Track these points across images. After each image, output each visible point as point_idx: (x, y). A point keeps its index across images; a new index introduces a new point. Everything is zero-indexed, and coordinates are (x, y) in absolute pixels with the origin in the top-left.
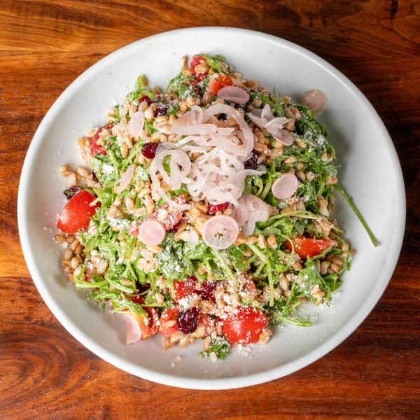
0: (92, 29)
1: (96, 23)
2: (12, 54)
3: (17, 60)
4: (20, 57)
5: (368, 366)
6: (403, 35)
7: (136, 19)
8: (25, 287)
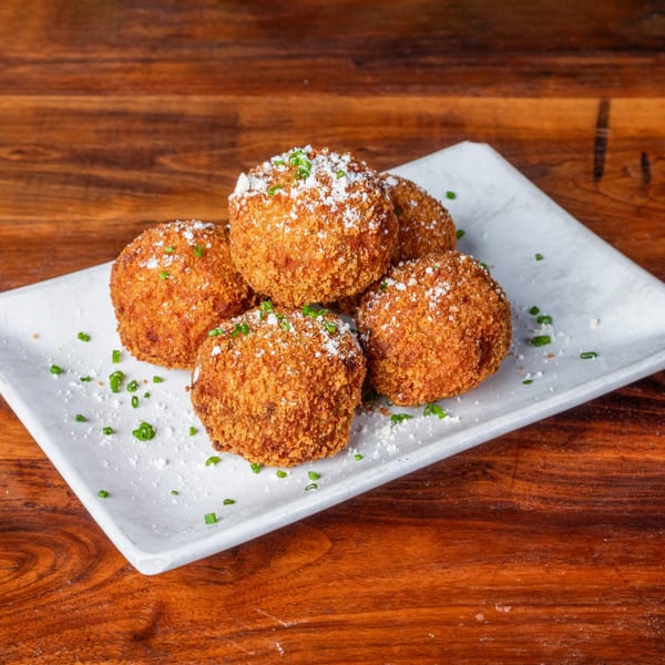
0: (141, 197)
1: (146, 191)
2: (17, 222)
3: (23, 229)
4: (28, 226)
5: (597, 548)
6: (613, 196)
7: (208, 187)
8: (26, 470)
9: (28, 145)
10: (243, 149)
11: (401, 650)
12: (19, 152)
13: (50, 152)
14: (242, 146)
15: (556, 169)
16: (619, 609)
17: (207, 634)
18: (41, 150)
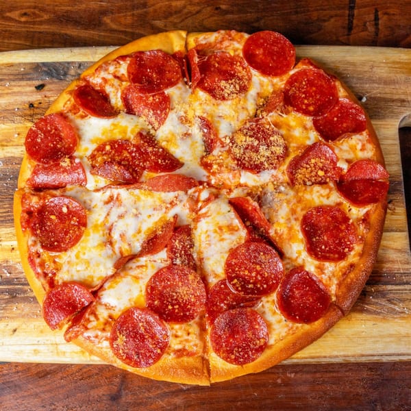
9: (29, 7)
10: (151, 9)
11: (241, 405)
12: (25, 14)
13: (42, 14)
14: (150, 7)
15: (326, 24)
16: (347, 374)
17: (146, 395)
18: (37, 12)
